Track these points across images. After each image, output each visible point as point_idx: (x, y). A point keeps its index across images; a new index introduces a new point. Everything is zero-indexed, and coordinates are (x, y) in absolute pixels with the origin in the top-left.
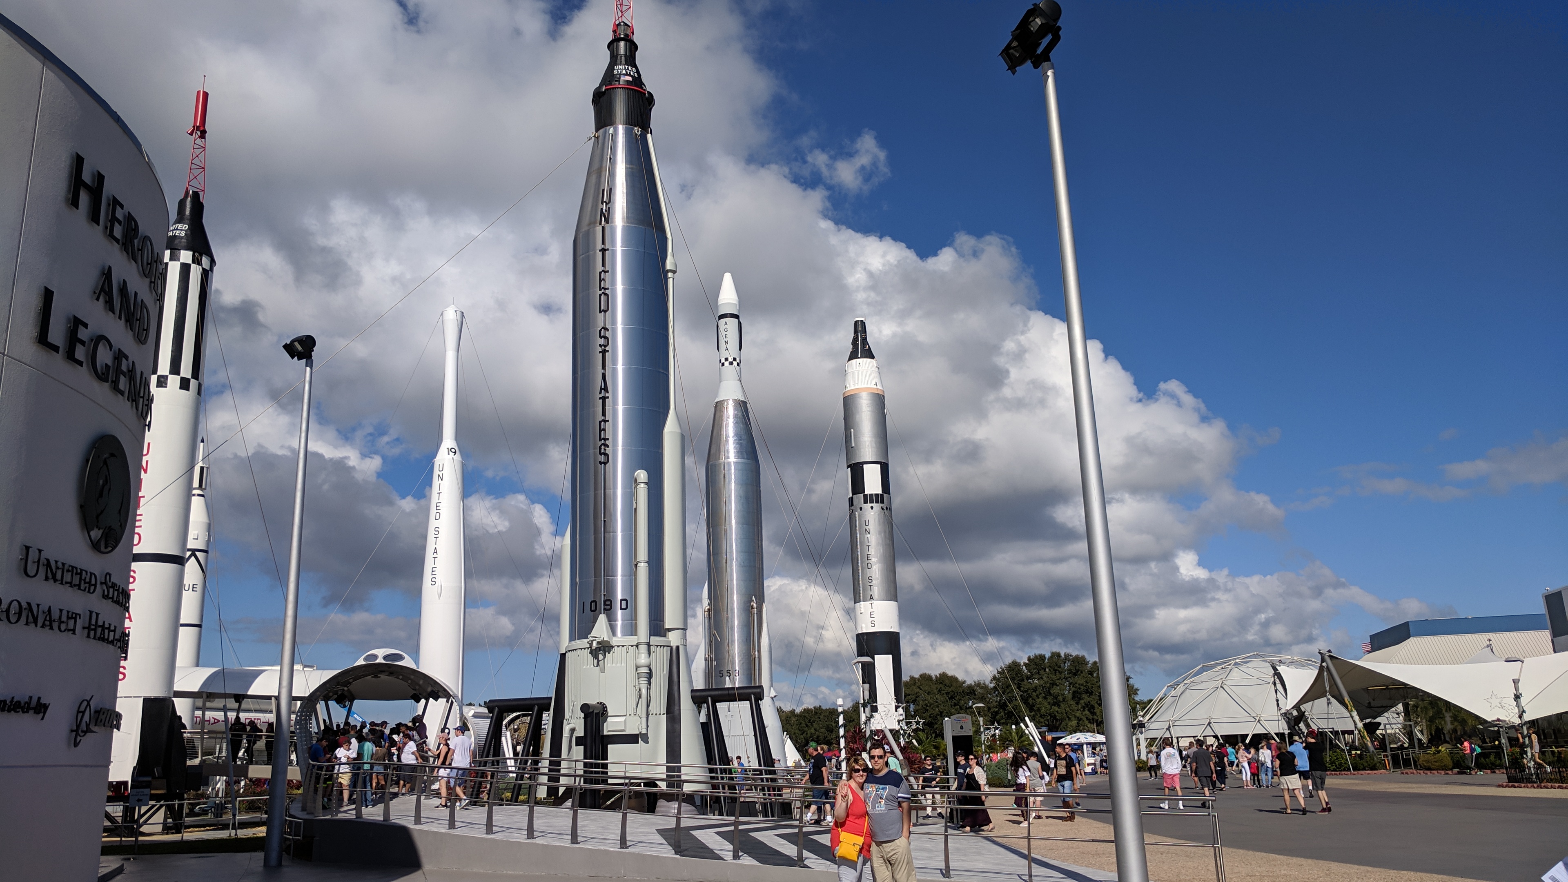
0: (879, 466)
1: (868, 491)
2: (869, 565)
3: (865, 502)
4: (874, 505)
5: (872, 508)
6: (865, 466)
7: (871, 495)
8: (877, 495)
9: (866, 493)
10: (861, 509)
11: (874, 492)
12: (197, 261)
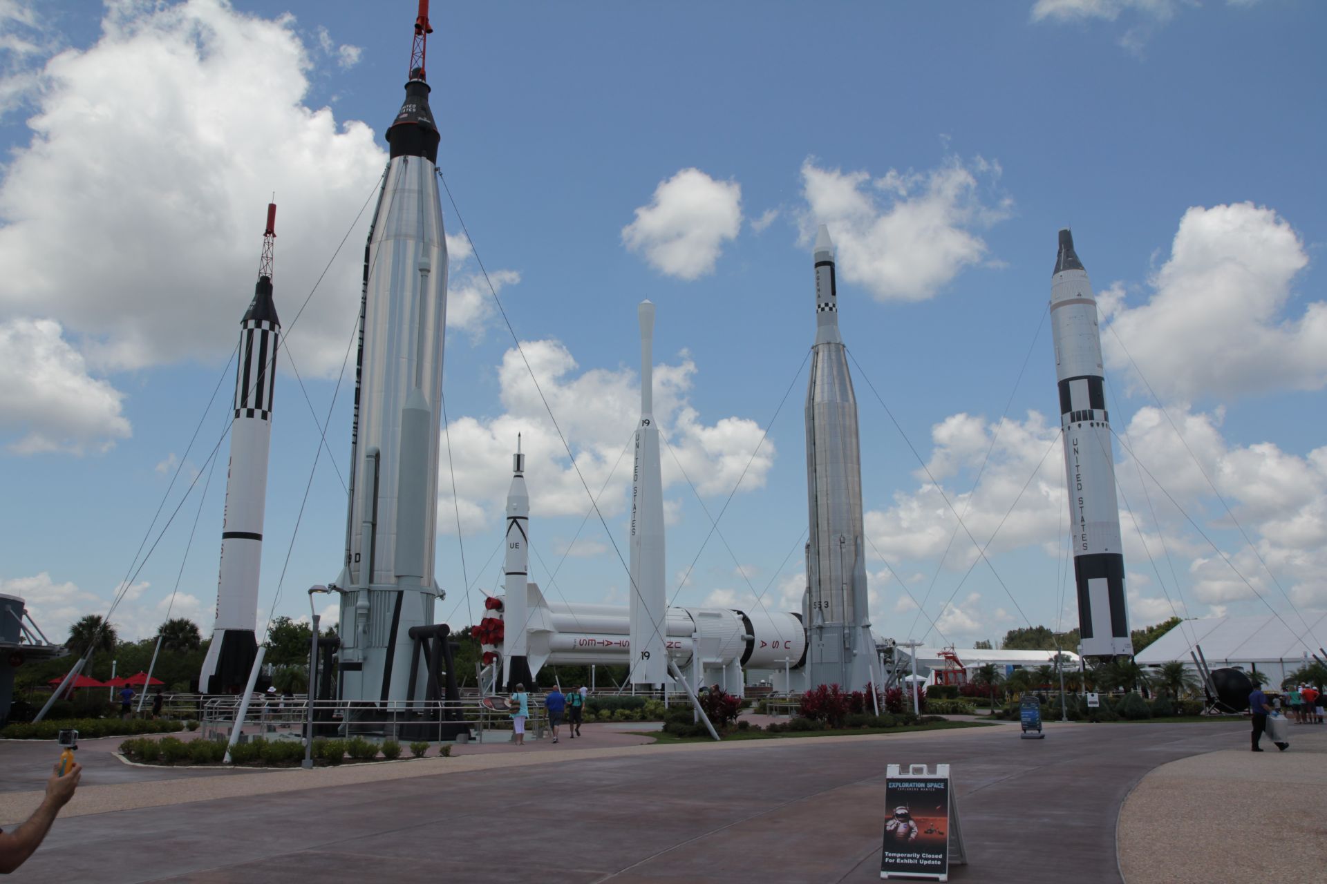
0: (1086, 380)
1: (1075, 409)
2: (1079, 486)
3: (1073, 420)
4: (1082, 422)
5: (1080, 426)
6: (1071, 383)
7: (1078, 413)
8: (1084, 412)
9: (1073, 411)
10: (1069, 428)
11: (1081, 409)
12: (258, 325)
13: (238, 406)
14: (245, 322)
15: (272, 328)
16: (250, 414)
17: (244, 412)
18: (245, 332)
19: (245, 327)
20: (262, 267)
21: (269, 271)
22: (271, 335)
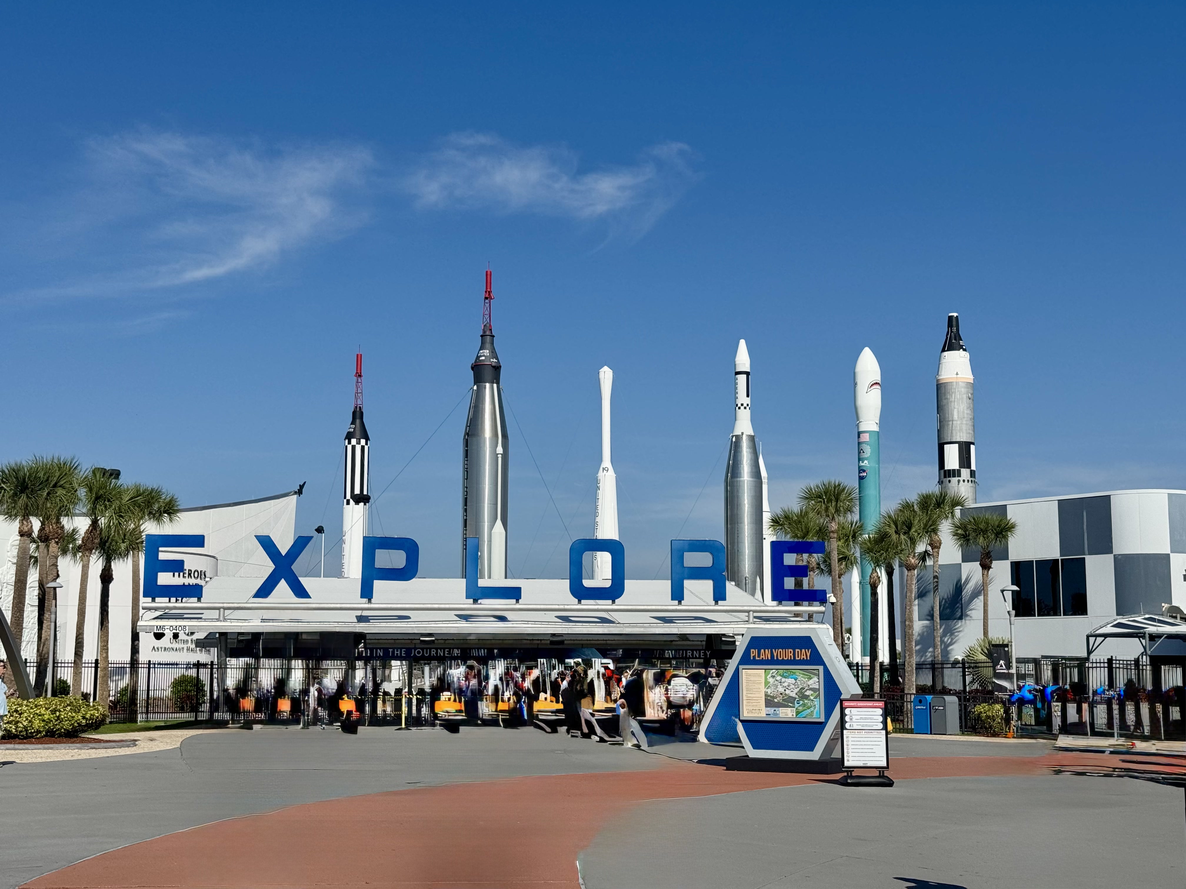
0: (957, 445)
1: (946, 468)
3: (945, 477)
5: (950, 481)
6: (946, 446)
7: (949, 471)
8: (954, 470)
11: (952, 468)
12: (358, 443)
15: (367, 444)
18: (349, 448)
20: (356, 400)
22: (366, 448)
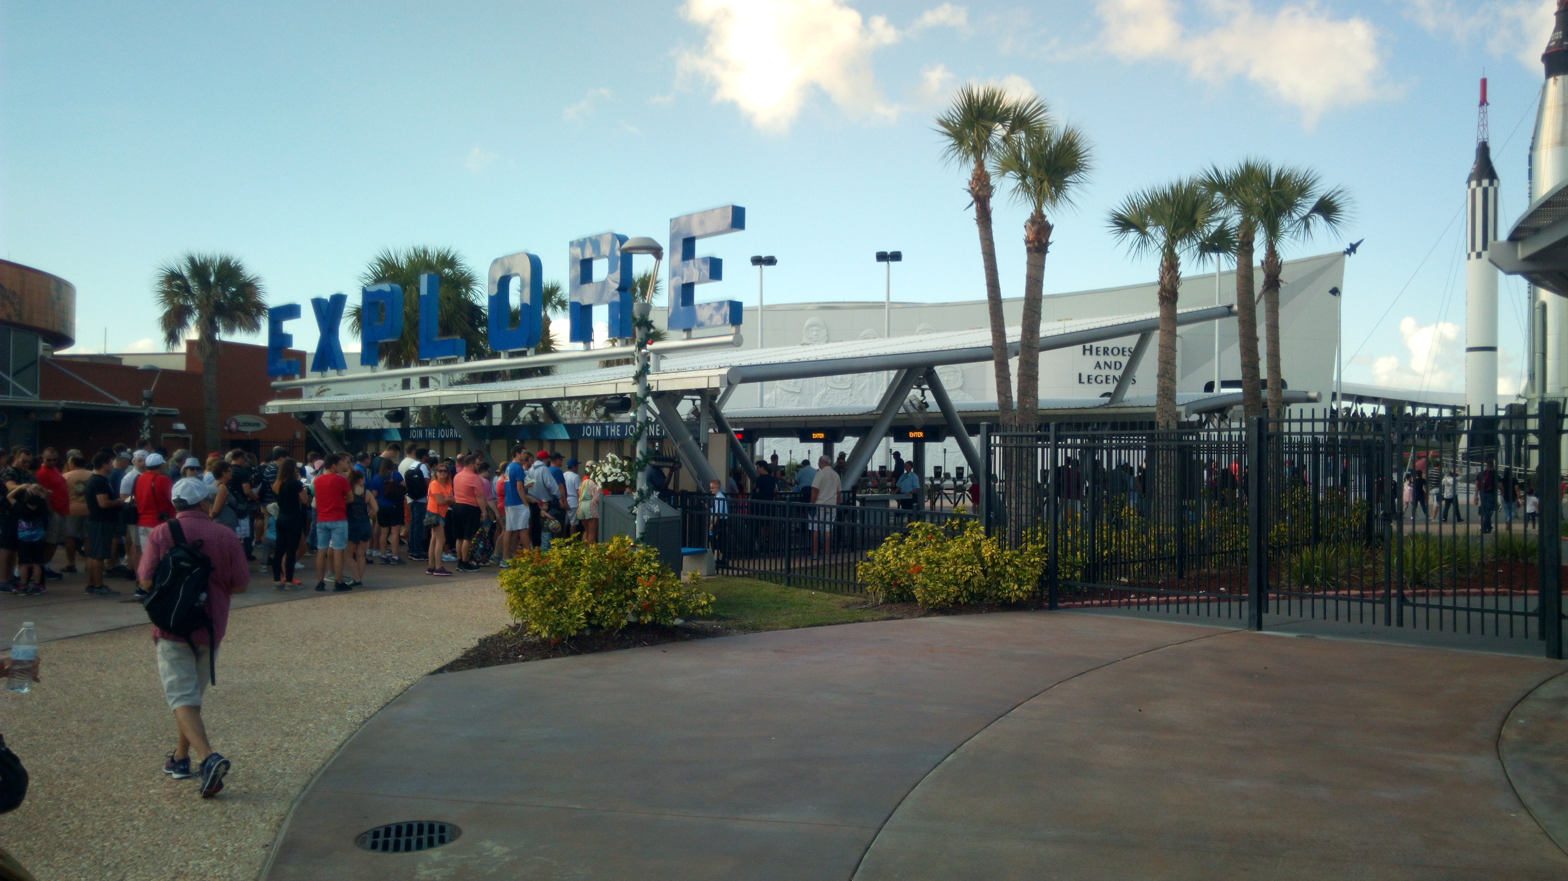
12: (1479, 184)
13: (1469, 250)
14: (1469, 182)
15: (1491, 184)
16: (1479, 255)
17: (1473, 255)
18: (1470, 191)
19: (1469, 186)
20: (1479, 134)
21: (1486, 137)
22: (1491, 190)
